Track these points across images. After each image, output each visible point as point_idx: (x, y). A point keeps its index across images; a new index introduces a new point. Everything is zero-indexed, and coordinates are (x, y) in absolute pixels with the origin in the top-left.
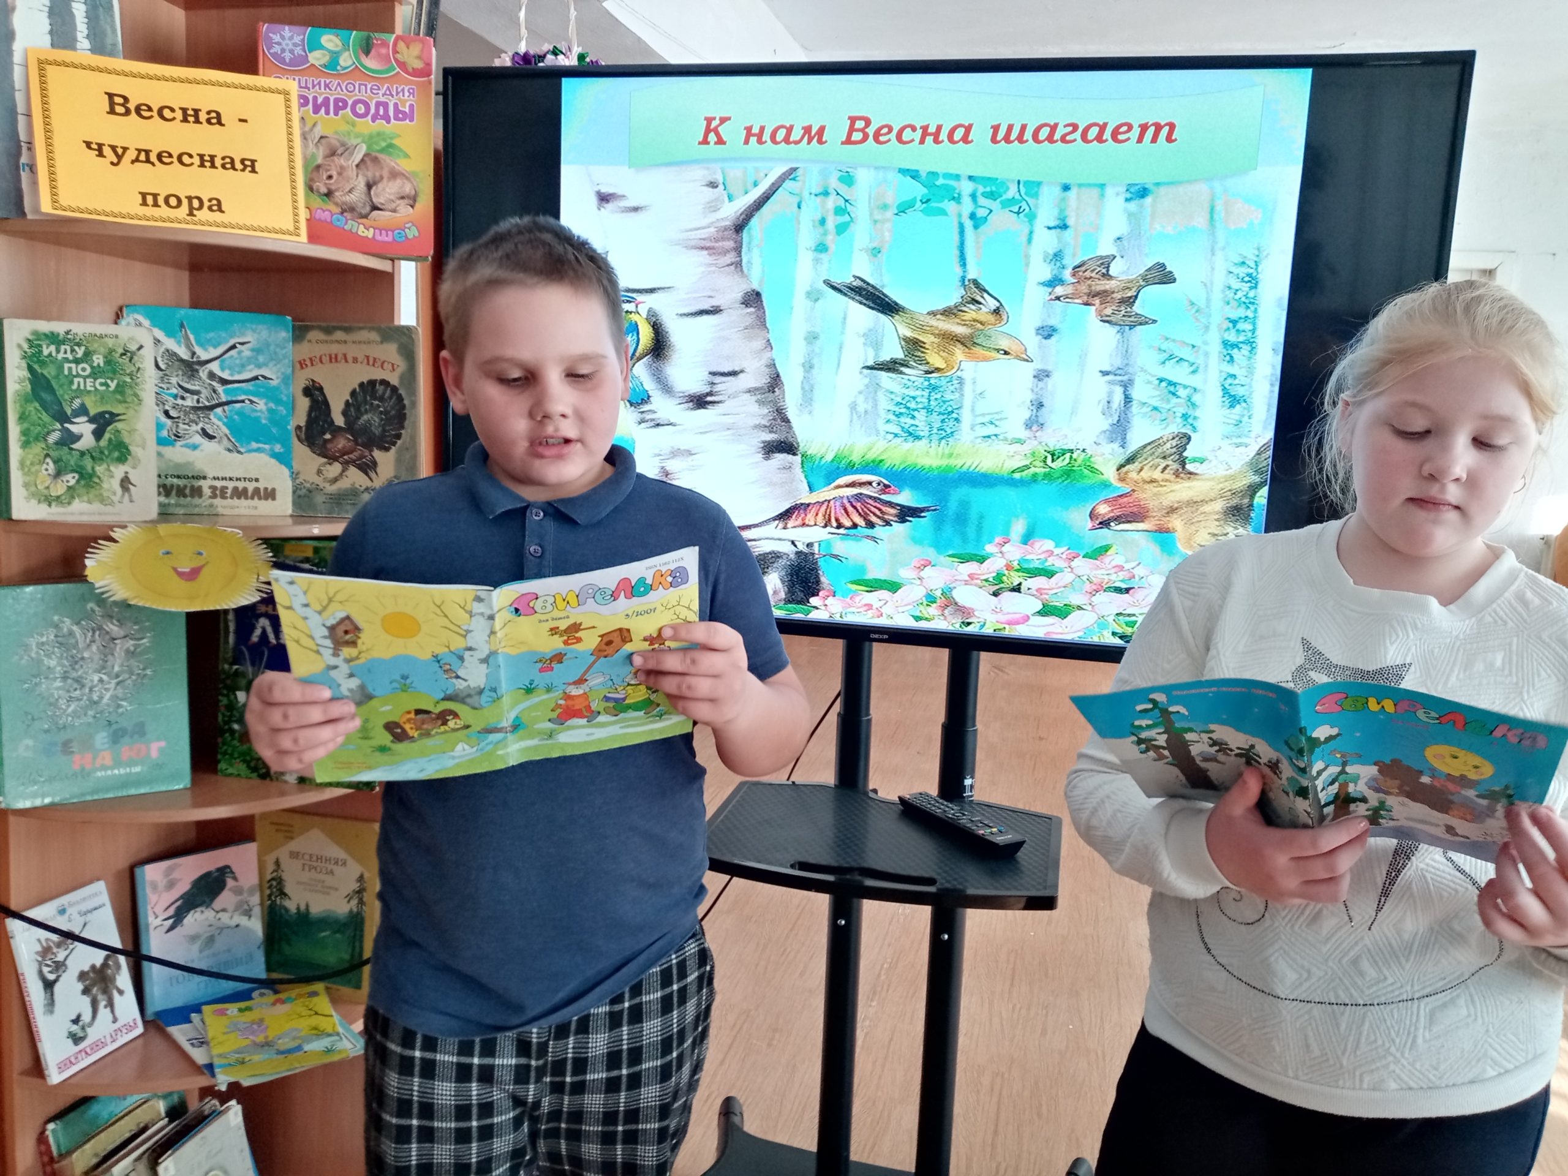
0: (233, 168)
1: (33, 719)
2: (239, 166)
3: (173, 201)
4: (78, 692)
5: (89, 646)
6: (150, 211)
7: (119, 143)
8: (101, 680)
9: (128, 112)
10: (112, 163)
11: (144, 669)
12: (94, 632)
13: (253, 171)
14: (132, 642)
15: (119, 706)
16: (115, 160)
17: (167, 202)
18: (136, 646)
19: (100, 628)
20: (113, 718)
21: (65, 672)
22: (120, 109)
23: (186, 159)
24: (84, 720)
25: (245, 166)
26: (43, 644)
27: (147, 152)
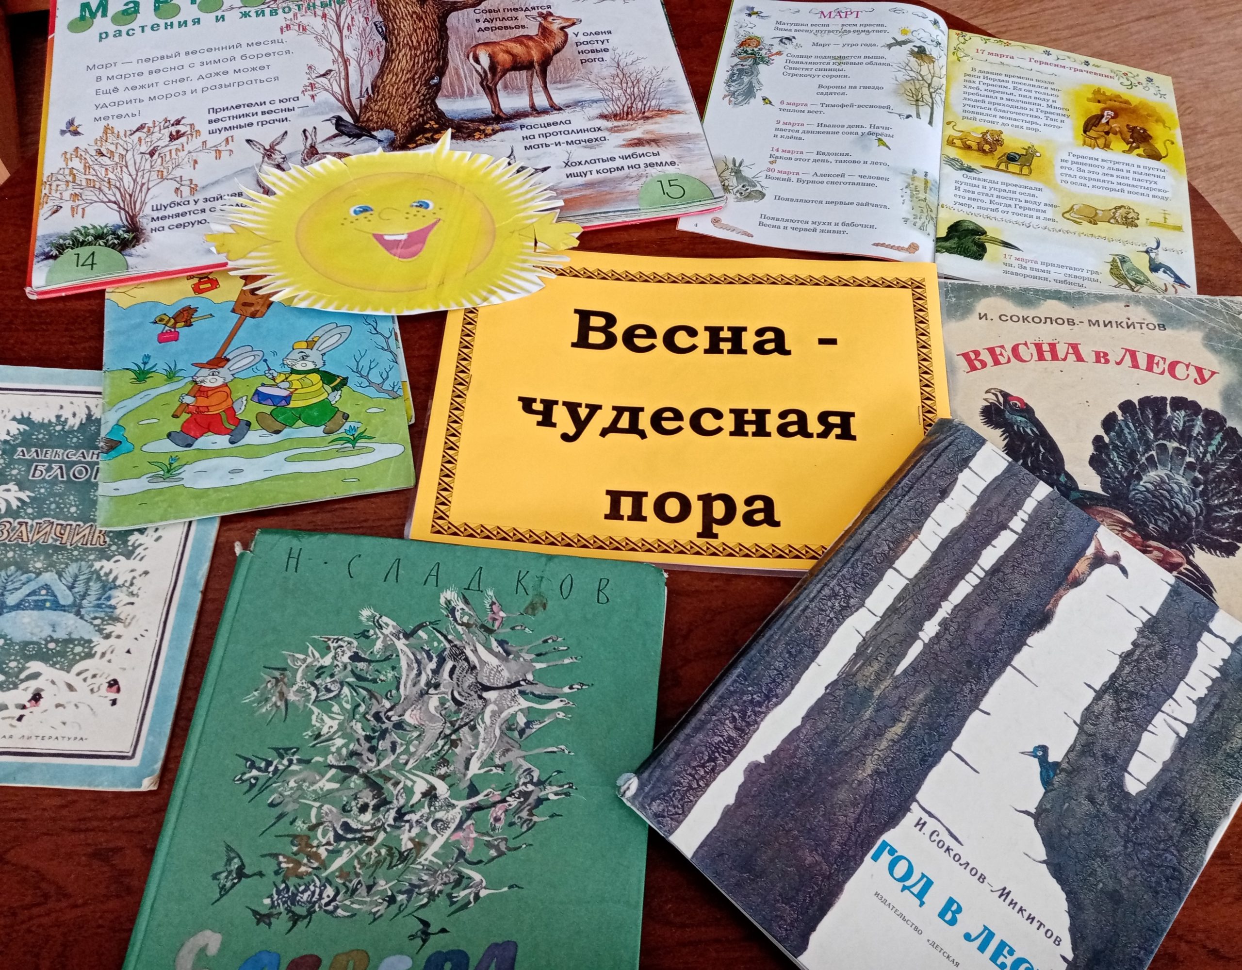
0: (804, 432)
1: (241, 874)
2: (814, 426)
3: (672, 507)
4: (367, 817)
5: (423, 694)
6: (625, 529)
7: (584, 398)
8: (430, 794)
9: (611, 341)
10: (565, 437)
11: (540, 783)
12: (441, 661)
13: (846, 434)
14: (524, 704)
15: (461, 881)
16: (571, 430)
17: (659, 507)
18: (532, 716)
19: (458, 654)
20: (436, 917)
21: (353, 754)
22: (596, 338)
23: (708, 422)
24: (363, 904)
25: (829, 428)
26: (321, 671)
27: (635, 412)
